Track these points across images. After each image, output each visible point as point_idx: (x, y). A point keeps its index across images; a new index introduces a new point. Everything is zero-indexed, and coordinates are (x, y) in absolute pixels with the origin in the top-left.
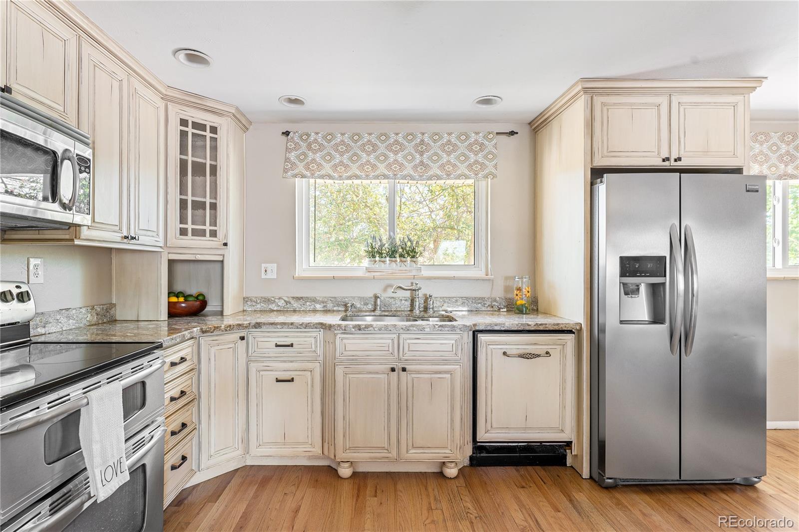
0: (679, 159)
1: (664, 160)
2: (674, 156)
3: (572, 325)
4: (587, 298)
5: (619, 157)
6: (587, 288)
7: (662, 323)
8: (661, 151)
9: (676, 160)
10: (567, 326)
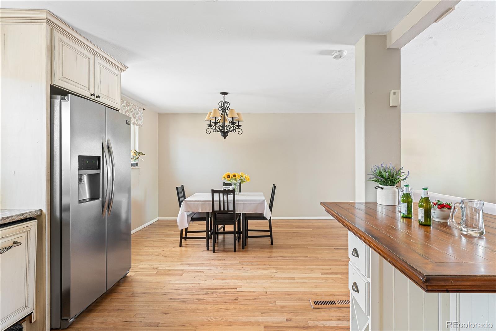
0: (99, 97)
1: (91, 95)
2: (96, 94)
3: (34, 213)
4: (48, 188)
5: (69, 83)
6: (48, 180)
7: (98, 199)
8: (90, 88)
9: (97, 97)
10: (30, 214)
